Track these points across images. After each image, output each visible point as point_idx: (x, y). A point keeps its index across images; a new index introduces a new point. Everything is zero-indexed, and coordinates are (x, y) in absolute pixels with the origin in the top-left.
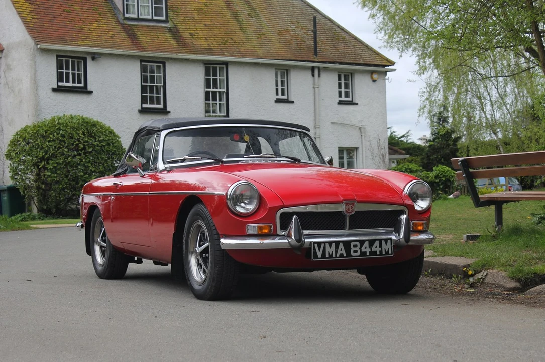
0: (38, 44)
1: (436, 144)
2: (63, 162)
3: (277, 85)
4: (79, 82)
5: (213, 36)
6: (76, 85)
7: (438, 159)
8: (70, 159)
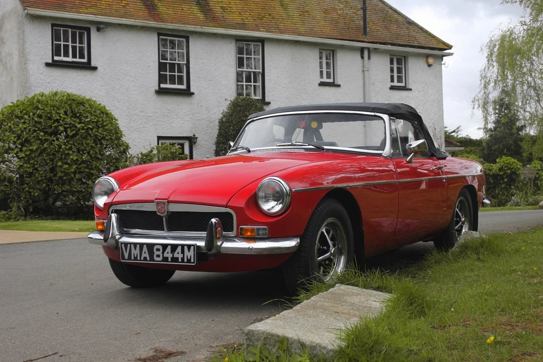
0: (25, 9)
1: (498, 133)
2: (37, 149)
3: (321, 67)
4: (82, 56)
5: (249, 11)
6: (78, 60)
7: (500, 150)
8: (45, 145)
